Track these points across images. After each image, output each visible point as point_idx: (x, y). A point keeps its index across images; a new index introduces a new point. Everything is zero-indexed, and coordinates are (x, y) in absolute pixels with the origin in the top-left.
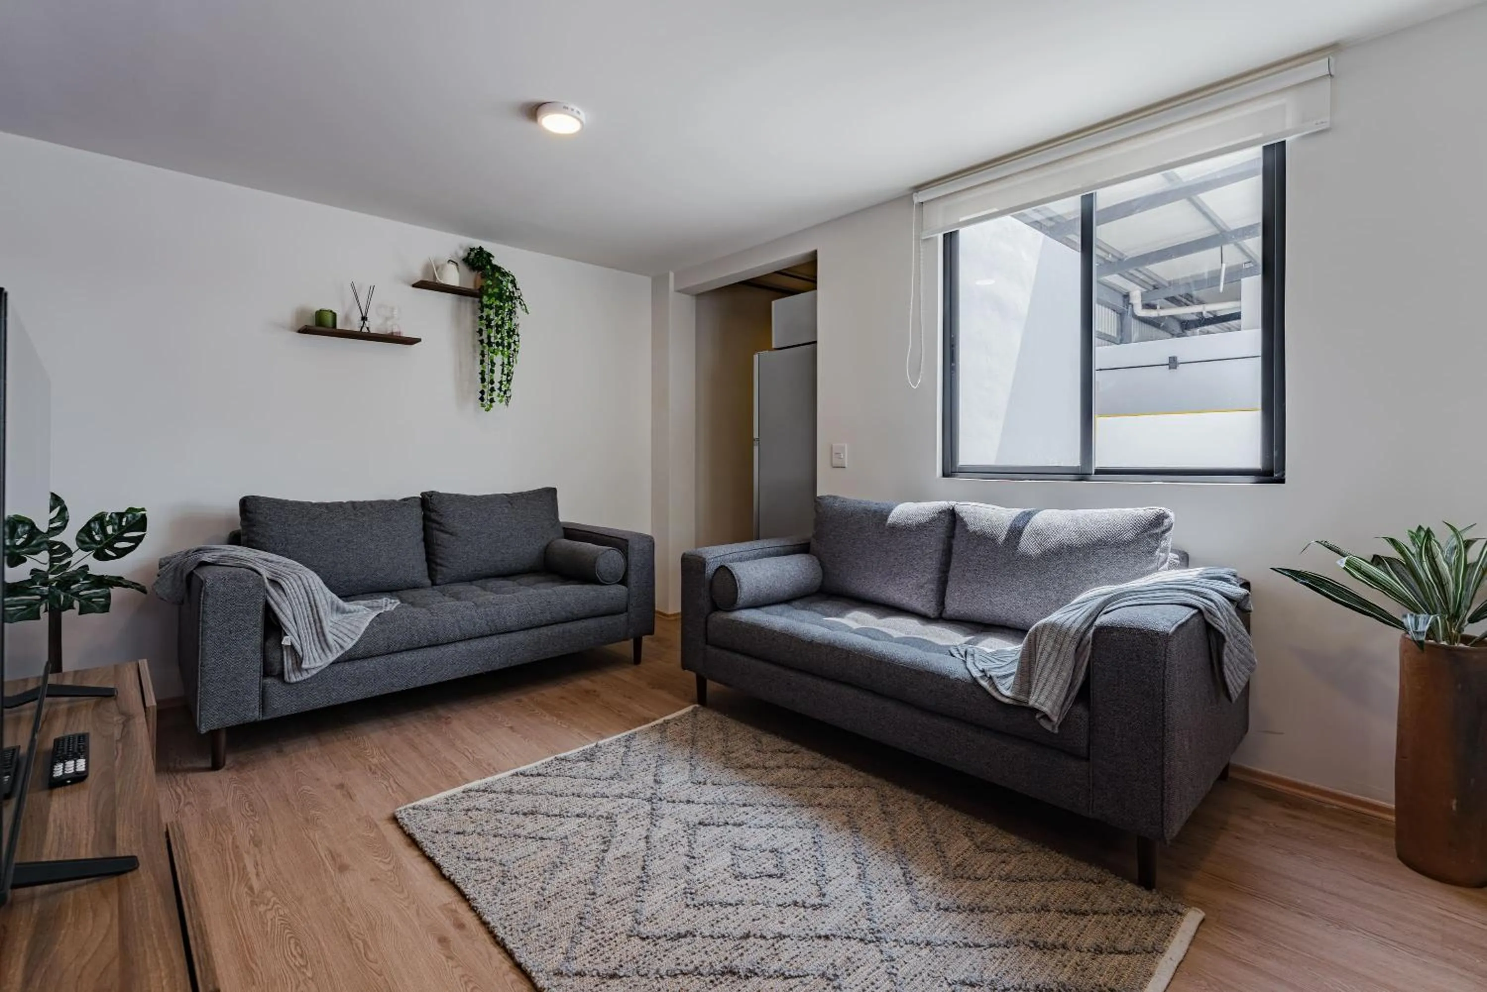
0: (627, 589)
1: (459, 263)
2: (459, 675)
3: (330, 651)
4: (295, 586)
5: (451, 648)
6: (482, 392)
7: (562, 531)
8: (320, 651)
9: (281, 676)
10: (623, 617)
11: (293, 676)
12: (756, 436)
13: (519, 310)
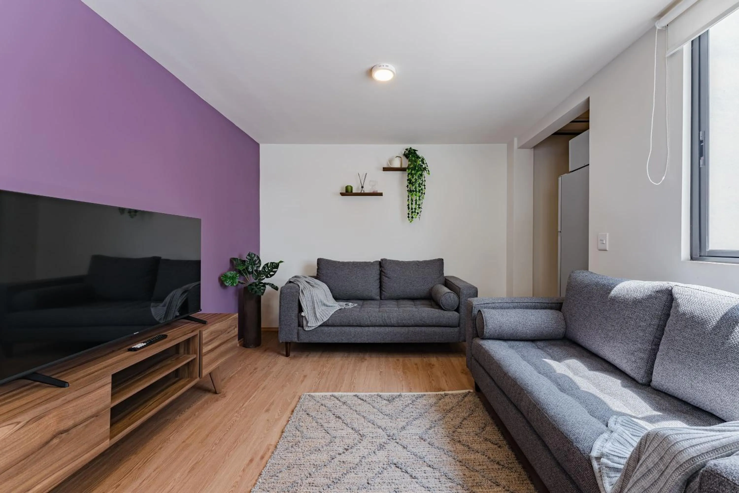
0: (459, 315)
1: (402, 157)
2: (370, 341)
3: (318, 321)
4: (308, 293)
5: (367, 328)
6: (409, 214)
7: (444, 280)
8: (315, 320)
9: (303, 327)
10: (456, 329)
11: (306, 328)
12: (559, 230)
13: (425, 173)
